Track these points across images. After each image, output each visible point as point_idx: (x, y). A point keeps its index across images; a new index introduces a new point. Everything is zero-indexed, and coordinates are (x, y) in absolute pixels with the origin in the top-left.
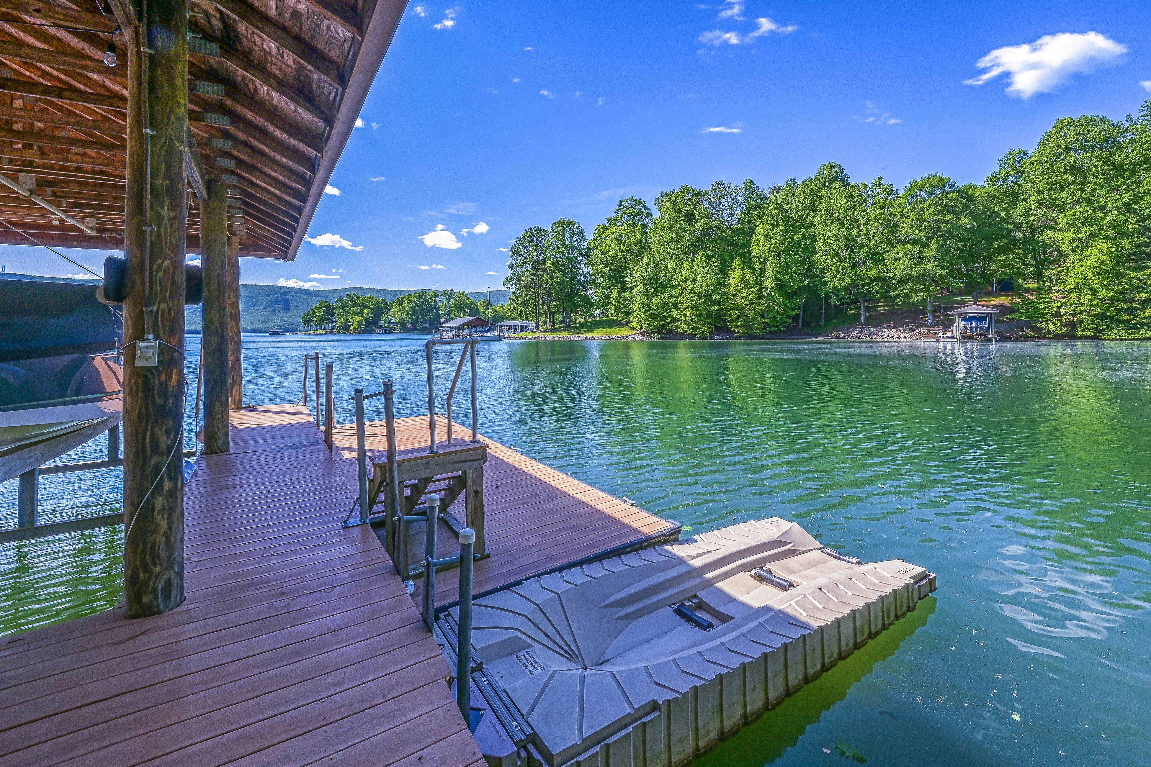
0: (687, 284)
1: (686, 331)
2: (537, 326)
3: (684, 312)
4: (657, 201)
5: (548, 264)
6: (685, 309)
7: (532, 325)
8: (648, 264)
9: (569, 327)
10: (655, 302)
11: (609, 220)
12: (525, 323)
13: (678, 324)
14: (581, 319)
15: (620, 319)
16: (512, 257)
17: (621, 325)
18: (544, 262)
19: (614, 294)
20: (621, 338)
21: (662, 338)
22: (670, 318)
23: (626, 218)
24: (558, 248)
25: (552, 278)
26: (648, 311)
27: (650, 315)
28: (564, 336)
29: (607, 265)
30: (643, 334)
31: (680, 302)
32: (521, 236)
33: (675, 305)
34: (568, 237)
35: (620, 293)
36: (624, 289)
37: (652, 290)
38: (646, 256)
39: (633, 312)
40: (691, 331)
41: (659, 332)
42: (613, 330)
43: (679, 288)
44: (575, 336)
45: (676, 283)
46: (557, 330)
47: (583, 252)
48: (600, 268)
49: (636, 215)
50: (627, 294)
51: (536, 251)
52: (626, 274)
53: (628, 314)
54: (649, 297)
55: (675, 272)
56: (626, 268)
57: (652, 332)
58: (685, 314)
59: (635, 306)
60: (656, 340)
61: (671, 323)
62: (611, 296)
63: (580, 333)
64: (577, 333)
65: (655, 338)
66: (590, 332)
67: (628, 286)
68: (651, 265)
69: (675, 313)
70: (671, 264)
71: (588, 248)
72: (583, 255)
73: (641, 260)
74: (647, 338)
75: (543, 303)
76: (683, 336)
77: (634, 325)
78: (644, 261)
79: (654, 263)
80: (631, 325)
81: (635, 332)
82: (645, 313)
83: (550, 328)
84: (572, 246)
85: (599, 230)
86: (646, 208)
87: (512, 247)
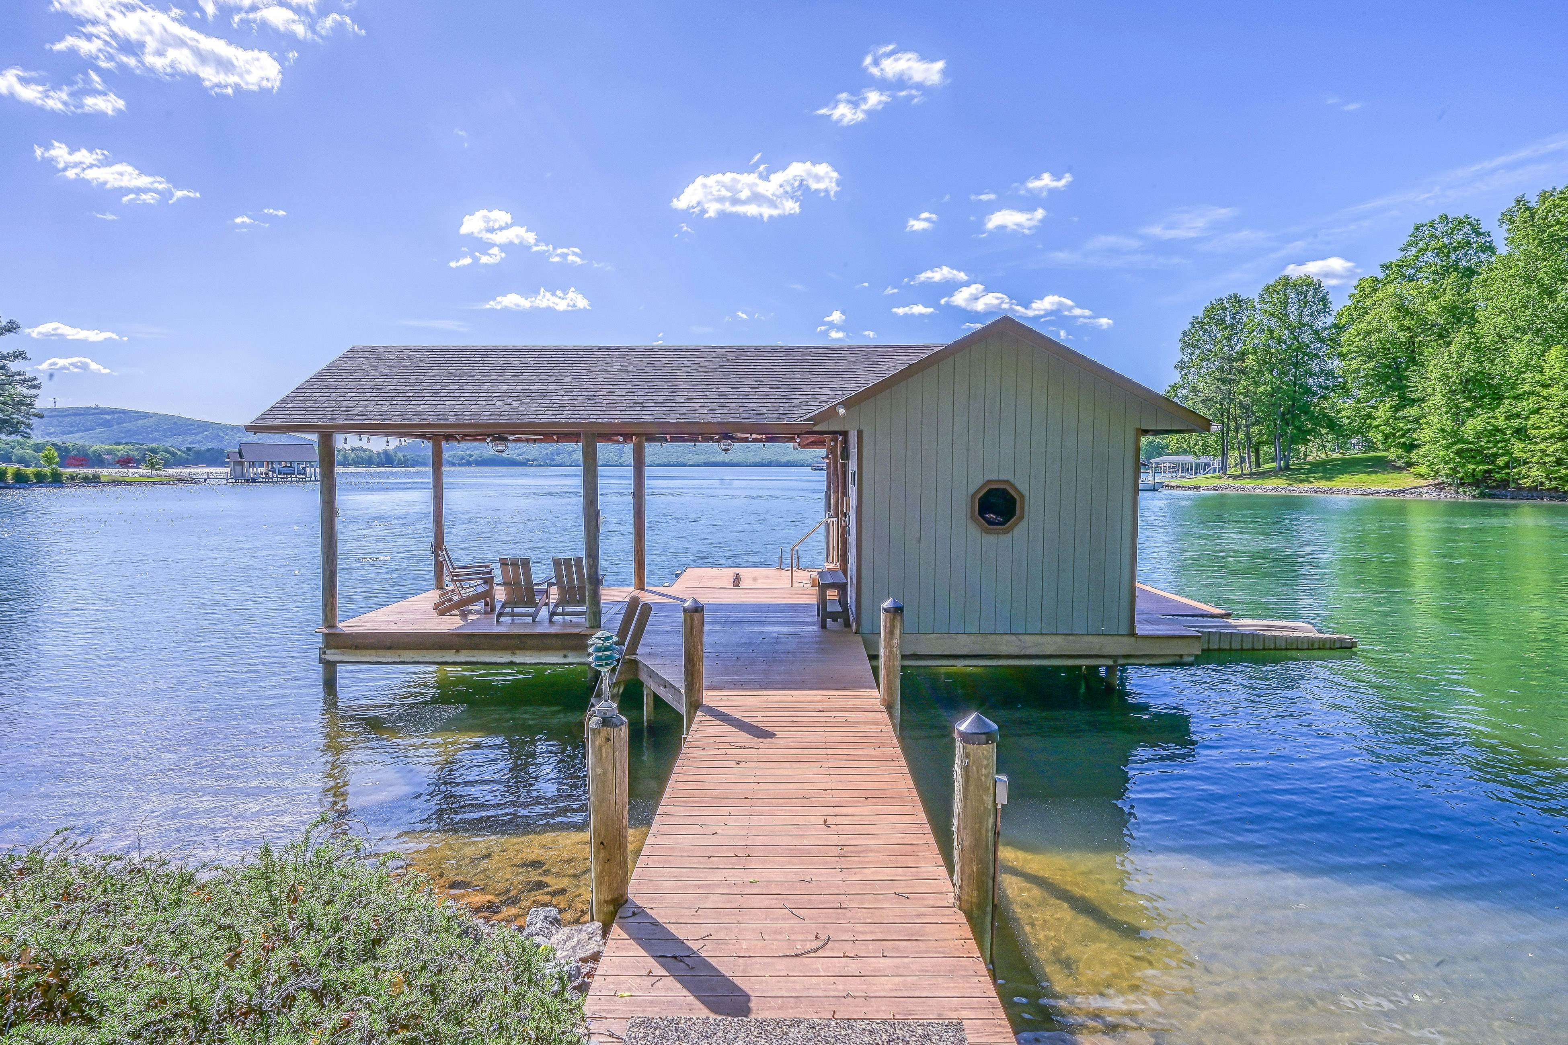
0: (1553, 390)
1: (1542, 484)
2: (1224, 468)
3: (1541, 446)
4: (1508, 217)
5: (1250, 360)
6: (1544, 440)
7: (1217, 464)
8: (1461, 355)
9: (1285, 470)
10: (1472, 426)
11: (1385, 267)
12: (1204, 459)
13: (1524, 469)
14: (1315, 455)
15: (1392, 457)
16: (1182, 350)
17: (1399, 469)
18: (1243, 355)
19: (1383, 412)
20: (1388, 493)
21: (1482, 495)
22: (1506, 458)
23: (1429, 257)
24: (1272, 332)
25: (1257, 384)
26: (1455, 443)
27: (1458, 453)
28: (1276, 486)
29: (1370, 358)
30: (1439, 486)
31: (1534, 427)
32: (1200, 315)
33: (1520, 432)
34: (1293, 309)
35: (1396, 408)
36: (1405, 402)
37: (1468, 404)
38: (1460, 338)
39: (1419, 446)
40: (1554, 484)
41: (1476, 484)
42: (1375, 477)
43: (1532, 398)
44: (1295, 487)
45: (1527, 388)
46: (1263, 475)
47: (1324, 334)
48: (1354, 364)
49: (1455, 249)
50: (1412, 412)
51: (1229, 339)
52: (1412, 373)
53: (1411, 447)
54: (1459, 416)
55: (1527, 365)
56: (1413, 361)
57: (1462, 484)
58: (1543, 451)
59: (1425, 434)
60: (1468, 499)
61: (1507, 465)
62: (1376, 415)
63: (1306, 481)
64: (1302, 481)
65: (1466, 496)
66: (1329, 479)
67: (1414, 396)
68: (1470, 355)
69: (1518, 448)
70: (1517, 352)
71: (1335, 326)
72: (1323, 341)
73: (1449, 344)
74: (1447, 496)
75: (1237, 429)
76: (1535, 492)
77: (1423, 470)
78: (1453, 348)
79: (1477, 350)
80: (1416, 470)
81: (1425, 483)
82: (1448, 447)
83: (1247, 471)
84: (1302, 325)
85: (1363, 289)
86: (1479, 234)
87: (1184, 333)
